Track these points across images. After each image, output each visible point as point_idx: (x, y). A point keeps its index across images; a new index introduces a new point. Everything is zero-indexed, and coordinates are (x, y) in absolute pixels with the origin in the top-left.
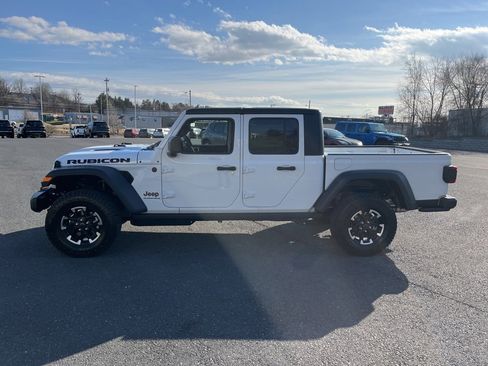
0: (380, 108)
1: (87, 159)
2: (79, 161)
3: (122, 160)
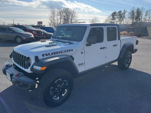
0: (38, 22)
1: (53, 52)
2: (49, 54)
3: (70, 50)
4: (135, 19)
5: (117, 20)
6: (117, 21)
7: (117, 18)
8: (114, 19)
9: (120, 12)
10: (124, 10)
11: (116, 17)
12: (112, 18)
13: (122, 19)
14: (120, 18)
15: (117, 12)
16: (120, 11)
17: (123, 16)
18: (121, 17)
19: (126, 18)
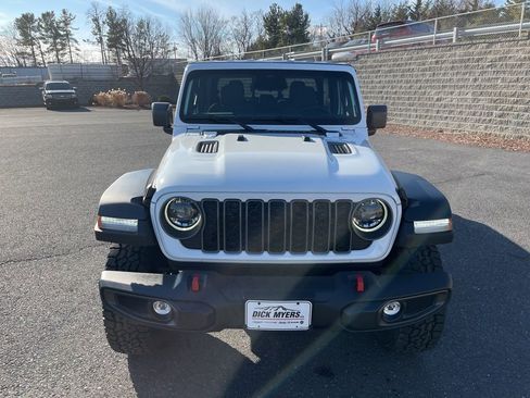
4: (109, 46)
5: (44, 47)
6: (44, 52)
7: (41, 38)
8: (28, 41)
9: (47, 16)
10: (64, 13)
11: (38, 35)
12: (19, 37)
13: (64, 45)
14: (55, 38)
15: (38, 16)
16: (48, 13)
17: (62, 33)
18: (57, 36)
19: (76, 41)
